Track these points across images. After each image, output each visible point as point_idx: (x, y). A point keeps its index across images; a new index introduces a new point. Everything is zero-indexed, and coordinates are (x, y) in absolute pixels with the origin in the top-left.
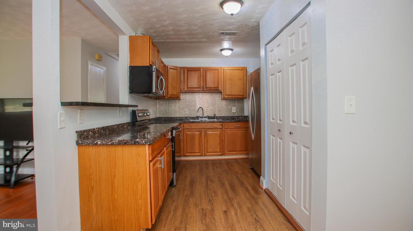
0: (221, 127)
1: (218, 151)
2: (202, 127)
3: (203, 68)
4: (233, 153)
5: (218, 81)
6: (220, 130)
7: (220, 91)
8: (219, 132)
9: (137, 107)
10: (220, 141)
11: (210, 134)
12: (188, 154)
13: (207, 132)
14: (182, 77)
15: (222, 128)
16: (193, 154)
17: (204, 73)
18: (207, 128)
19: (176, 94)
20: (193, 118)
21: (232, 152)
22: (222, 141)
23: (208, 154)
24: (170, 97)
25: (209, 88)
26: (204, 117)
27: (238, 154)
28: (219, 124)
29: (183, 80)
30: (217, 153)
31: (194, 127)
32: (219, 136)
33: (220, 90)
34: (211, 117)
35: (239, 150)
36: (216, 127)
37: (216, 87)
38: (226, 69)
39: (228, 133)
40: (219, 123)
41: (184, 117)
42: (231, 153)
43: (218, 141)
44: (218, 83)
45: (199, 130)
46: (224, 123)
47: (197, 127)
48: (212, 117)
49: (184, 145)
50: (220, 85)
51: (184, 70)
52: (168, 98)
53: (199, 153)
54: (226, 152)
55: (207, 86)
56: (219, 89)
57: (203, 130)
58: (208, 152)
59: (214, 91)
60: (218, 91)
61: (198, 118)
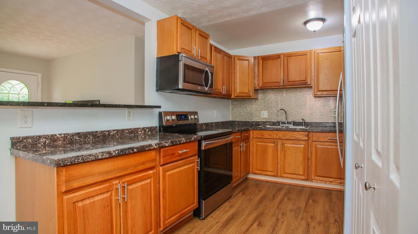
0: (306, 138)
1: (301, 174)
2: (277, 137)
3: (284, 55)
4: (325, 180)
5: (306, 70)
6: (304, 143)
7: (310, 86)
8: (303, 146)
9: (160, 108)
10: (304, 159)
11: (288, 147)
12: (257, 172)
13: (285, 145)
14: (256, 69)
15: (308, 140)
16: (264, 173)
17: (286, 62)
18: (285, 138)
19: (247, 91)
20: (274, 124)
21: (323, 178)
22: (307, 159)
23: (284, 175)
24: (237, 96)
25: (292, 82)
26: (288, 122)
27: (333, 183)
28: (303, 134)
29: (257, 73)
30: (299, 177)
31: (266, 135)
32: (302, 151)
33: (309, 83)
34: (298, 122)
35: (335, 176)
36: (298, 138)
37: (302, 80)
38: (320, 52)
39: (316, 148)
40: (303, 132)
41: (262, 122)
42: (321, 178)
43: (301, 158)
44: (306, 73)
45: (273, 140)
46: (311, 133)
47: (270, 136)
48: (300, 122)
49: (253, 159)
50: (308, 76)
51: (258, 60)
52: (236, 96)
53: (272, 172)
54: (313, 177)
55: (290, 80)
56: (307, 83)
57: (279, 140)
58: (286, 172)
59: (300, 86)
60: (307, 86)
61: (278, 123)
